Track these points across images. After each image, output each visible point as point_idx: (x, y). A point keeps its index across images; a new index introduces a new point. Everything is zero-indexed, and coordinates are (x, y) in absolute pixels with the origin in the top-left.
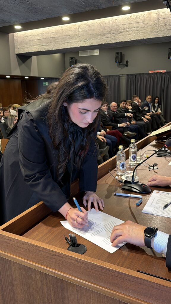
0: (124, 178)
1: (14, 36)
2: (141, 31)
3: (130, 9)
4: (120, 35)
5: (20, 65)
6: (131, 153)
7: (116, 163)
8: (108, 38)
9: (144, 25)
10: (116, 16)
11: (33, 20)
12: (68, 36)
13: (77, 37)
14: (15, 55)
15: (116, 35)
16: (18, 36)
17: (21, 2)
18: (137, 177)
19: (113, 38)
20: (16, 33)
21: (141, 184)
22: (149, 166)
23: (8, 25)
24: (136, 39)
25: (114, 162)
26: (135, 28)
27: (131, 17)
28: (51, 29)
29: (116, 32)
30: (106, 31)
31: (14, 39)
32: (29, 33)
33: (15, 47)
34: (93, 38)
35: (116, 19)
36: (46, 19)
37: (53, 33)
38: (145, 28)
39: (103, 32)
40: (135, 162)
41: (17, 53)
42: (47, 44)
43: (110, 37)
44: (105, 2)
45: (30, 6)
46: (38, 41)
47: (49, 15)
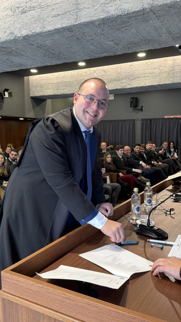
0: (139, 222)
1: (29, 79)
2: (157, 76)
3: (146, 55)
4: (136, 81)
5: (34, 108)
6: (147, 197)
7: (130, 207)
8: (123, 83)
9: (159, 71)
10: (132, 62)
11: (50, 64)
14: (30, 98)
15: (131, 80)
16: (34, 79)
17: (39, 47)
18: (153, 221)
19: (128, 83)
20: (32, 76)
21: (157, 228)
22: (165, 211)
23: (24, 68)
24: (152, 84)
25: (129, 205)
26: (150, 74)
27: (146, 63)
28: (67, 73)
29: (131, 77)
30: (122, 76)
31: (29, 83)
32: (45, 77)
33: (30, 90)
35: (132, 65)
36: (63, 63)
37: (69, 78)
38: (161, 74)
39: (118, 77)
40: (151, 207)
41: (32, 95)
42: (62, 88)
43: (125, 82)
44: (121, 48)
45: (47, 51)
46: (53, 84)
47: (65, 60)
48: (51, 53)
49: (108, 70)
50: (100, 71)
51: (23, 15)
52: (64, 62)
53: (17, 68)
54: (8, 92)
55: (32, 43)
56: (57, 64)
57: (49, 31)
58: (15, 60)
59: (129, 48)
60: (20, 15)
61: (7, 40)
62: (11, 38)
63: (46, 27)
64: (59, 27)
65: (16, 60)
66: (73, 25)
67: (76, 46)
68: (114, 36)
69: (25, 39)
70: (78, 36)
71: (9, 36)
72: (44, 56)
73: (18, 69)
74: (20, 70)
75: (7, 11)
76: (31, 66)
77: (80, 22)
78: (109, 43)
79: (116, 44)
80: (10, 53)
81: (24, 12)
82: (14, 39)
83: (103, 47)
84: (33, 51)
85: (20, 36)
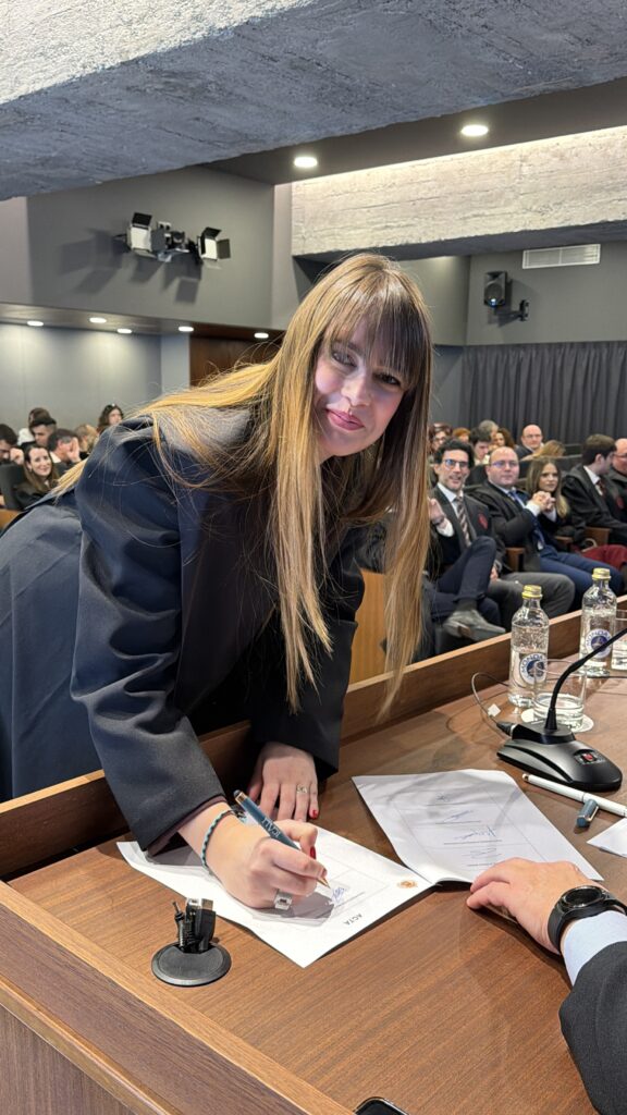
0: (528, 717)
1: (291, 192)
12: (481, 194)
13: (511, 196)
14: (291, 259)
16: (308, 192)
17: (295, 68)
18: (586, 719)
20: (300, 183)
21: (582, 747)
23: (256, 148)
25: (503, 654)
28: (418, 168)
31: (291, 205)
32: (344, 183)
33: (293, 232)
34: (572, 200)
36: (388, 127)
37: (428, 184)
39: (612, 178)
41: (297, 252)
42: (404, 223)
44: (602, 59)
45: (327, 79)
46: (372, 210)
47: (395, 113)
48: (341, 85)
49: (574, 151)
50: (540, 154)
52: (392, 122)
53: (231, 150)
54: (217, 239)
55: (270, 52)
56: (369, 131)
57: (322, 3)
58: (220, 120)
61: (183, 44)
62: (196, 37)
65: (225, 117)
67: (429, 55)
68: (569, 7)
69: (243, 37)
70: (431, 17)
71: (189, 29)
72: (317, 101)
73: (235, 155)
74: (246, 158)
78: (551, 37)
79: (580, 40)
80: (200, 93)
82: (206, 40)
83: (532, 55)
84: (277, 83)
85: (226, 28)
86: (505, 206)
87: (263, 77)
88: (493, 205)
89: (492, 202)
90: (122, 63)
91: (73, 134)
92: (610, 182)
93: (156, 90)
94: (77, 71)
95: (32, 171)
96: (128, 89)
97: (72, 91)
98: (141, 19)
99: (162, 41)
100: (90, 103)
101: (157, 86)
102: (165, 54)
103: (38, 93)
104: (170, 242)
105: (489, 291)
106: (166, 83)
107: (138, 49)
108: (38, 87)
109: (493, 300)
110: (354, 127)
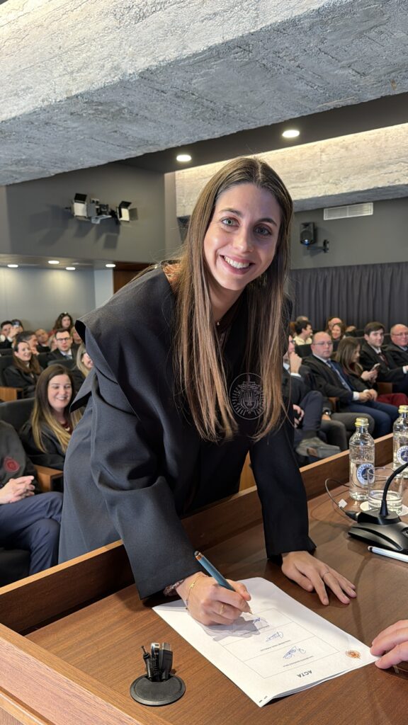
0: (365, 507)
1: (175, 177)
8: (391, 173)
11: (209, 135)
13: (316, 174)
14: (176, 222)
16: (185, 178)
17: (178, 97)
20: (180, 172)
23: (153, 150)
30: (388, 157)
31: (175, 186)
32: (208, 170)
33: (177, 202)
34: (354, 175)
36: (238, 132)
39: (379, 160)
41: (180, 215)
43: (397, 171)
44: (373, 84)
45: (198, 103)
47: (242, 123)
48: (207, 108)
49: (354, 144)
50: (334, 147)
51: (139, 24)
52: (240, 129)
53: (138, 151)
54: (129, 208)
55: (163, 88)
56: (225, 136)
57: (195, 55)
58: (130, 132)
59: (393, 82)
60: (133, 26)
61: (106, 85)
62: (115, 79)
63: (189, 45)
64: (217, 42)
65: (134, 130)
66: (250, 33)
67: (263, 86)
68: (351, 53)
69: (145, 79)
70: (264, 62)
71: (110, 75)
72: (193, 118)
73: (141, 154)
74: (147, 156)
75: (107, 20)
76: (168, 142)
77: (264, 25)
78: (340, 72)
79: (359, 73)
80: (118, 115)
81: (141, 17)
82: (121, 81)
83: (329, 83)
84: (166, 107)
85: (134, 73)
86: (312, 181)
87: (158, 103)
88: (304, 180)
89: (303, 178)
90: (68, 98)
91: (36, 144)
92: (378, 162)
93: (89, 114)
94: (39, 104)
95: (10, 168)
96: (72, 114)
97: (35, 117)
98: (79, 70)
99: (93, 83)
100: (47, 124)
101: (89, 112)
102: (95, 91)
103: (14, 119)
104: (99, 211)
105: (303, 236)
106: (95, 110)
107: (78, 89)
108: (13, 115)
109: (306, 241)
110: (216, 134)
